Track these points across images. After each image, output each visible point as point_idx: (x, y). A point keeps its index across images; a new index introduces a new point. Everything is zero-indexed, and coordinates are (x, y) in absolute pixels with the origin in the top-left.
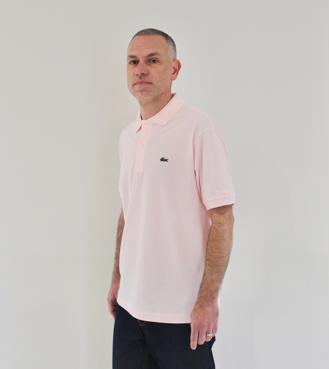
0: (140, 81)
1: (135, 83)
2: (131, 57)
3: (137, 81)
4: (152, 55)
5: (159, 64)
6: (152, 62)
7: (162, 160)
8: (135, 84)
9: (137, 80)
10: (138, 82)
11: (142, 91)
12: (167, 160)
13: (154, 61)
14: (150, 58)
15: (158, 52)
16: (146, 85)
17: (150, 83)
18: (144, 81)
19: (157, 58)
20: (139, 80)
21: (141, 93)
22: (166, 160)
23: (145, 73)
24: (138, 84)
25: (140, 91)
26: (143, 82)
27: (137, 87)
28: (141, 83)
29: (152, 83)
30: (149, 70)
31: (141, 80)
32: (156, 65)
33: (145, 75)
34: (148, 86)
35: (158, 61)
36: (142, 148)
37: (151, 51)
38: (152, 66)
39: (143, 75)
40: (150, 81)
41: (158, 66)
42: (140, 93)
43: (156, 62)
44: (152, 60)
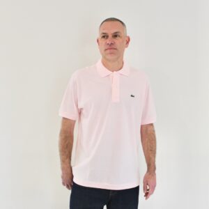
0: (109, 48)
8: (106, 49)
12: (134, 96)
16: (113, 50)
18: (113, 47)
29: (116, 49)
39: (112, 44)
44: (115, 36)
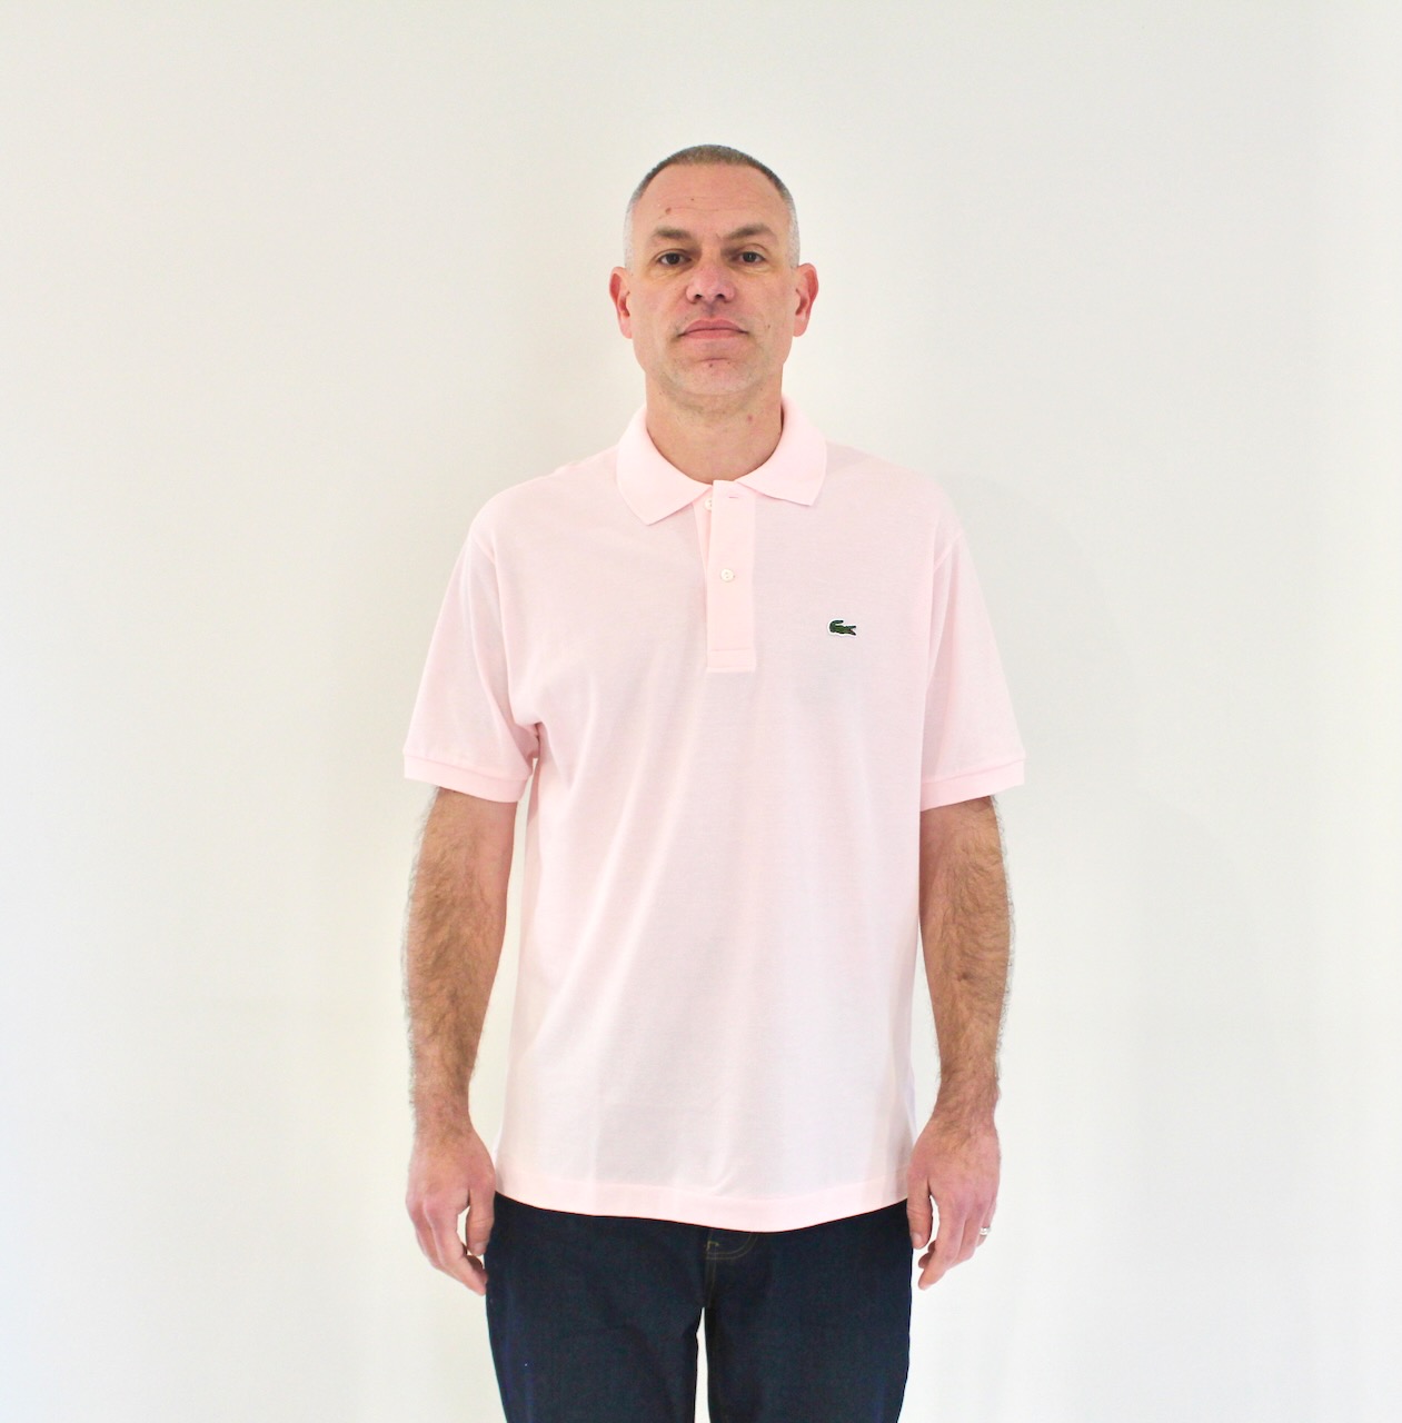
0: (707, 323)
1: (682, 330)
2: (669, 234)
3: (697, 323)
4: (748, 232)
5: (765, 267)
6: (741, 258)
7: (836, 627)
8: (684, 334)
9: (697, 319)
10: (700, 326)
11: (712, 360)
12: (853, 630)
13: (750, 258)
14: (736, 243)
15: (767, 223)
16: (731, 339)
17: (741, 332)
18: (726, 322)
19: (764, 244)
20: (706, 320)
21: (711, 366)
22: (849, 630)
23: (727, 293)
24: (698, 333)
25: (707, 360)
26: (721, 325)
27: (695, 345)
28: (713, 329)
29: (747, 333)
30: (737, 285)
31: (712, 321)
32: (759, 269)
33: (726, 302)
34: (738, 339)
35: (763, 259)
36: (728, 582)
37: (747, 219)
38: (745, 274)
39: (720, 303)
40: (742, 327)
41: (766, 274)
42: (706, 365)
43: (757, 259)
